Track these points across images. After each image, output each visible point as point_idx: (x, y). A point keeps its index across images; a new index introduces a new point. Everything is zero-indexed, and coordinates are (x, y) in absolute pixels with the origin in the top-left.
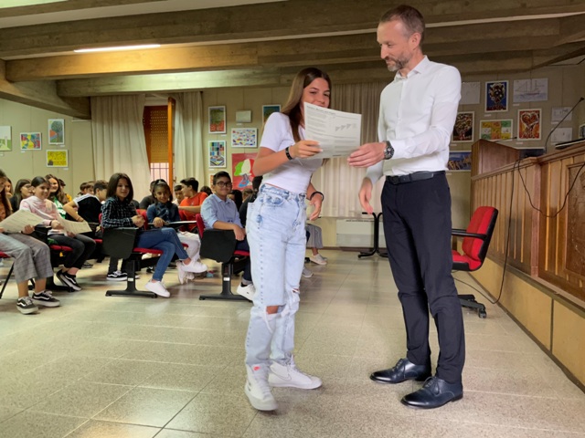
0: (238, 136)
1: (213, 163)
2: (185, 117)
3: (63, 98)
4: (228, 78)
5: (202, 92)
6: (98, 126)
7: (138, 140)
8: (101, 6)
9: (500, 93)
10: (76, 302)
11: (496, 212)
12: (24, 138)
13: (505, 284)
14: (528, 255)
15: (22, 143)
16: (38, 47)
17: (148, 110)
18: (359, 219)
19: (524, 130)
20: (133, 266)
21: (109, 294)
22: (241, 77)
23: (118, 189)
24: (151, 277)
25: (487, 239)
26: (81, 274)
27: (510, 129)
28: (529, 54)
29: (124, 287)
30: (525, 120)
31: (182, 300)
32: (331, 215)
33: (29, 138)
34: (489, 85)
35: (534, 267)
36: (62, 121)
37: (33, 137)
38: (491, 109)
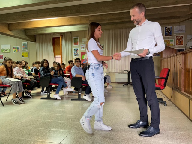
0: (83, 46)
1: (75, 55)
2: (66, 41)
3: (27, 35)
4: (79, 28)
5: (71, 32)
6: (38, 44)
7: (51, 48)
8: (39, 6)
9: (169, 30)
10: (31, 101)
11: (169, 70)
12: (14, 48)
13: (173, 94)
14: (180, 84)
15: (14, 50)
16: (19, 19)
17: (54, 39)
18: (123, 73)
19: (178, 42)
20: (49, 89)
21: (42, 98)
22: (84, 27)
23: (44, 64)
24: (55, 93)
25: (166, 79)
26: (33, 92)
27: (173, 42)
28: (179, 17)
29: (46, 96)
30: (178, 39)
31: (65, 100)
32: (113, 72)
33: (16, 48)
34: (165, 28)
35: (183, 88)
36: (27, 43)
37: (17, 48)
38: (166, 36)
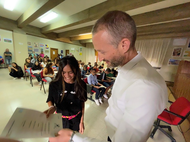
3: (81, 43)
6: (87, 48)
33: (77, 50)
36: (82, 47)
